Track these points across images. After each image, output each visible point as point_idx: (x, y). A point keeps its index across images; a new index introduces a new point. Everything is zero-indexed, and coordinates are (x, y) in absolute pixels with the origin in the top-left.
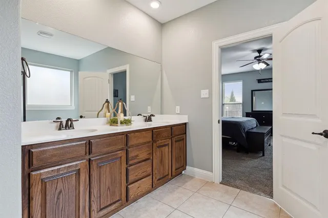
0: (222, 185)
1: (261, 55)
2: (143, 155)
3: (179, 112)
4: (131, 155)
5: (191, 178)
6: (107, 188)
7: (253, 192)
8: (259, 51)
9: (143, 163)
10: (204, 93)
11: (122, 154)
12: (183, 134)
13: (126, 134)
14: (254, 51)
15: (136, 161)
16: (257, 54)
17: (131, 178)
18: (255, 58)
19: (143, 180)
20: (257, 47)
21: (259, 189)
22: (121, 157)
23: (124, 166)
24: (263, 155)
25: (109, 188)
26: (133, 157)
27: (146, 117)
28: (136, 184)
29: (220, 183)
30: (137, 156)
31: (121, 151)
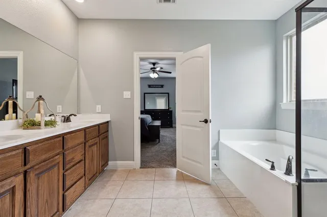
0: (142, 169)
1: (155, 67)
2: (78, 156)
3: (100, 111)
4: (68, 158)
5: (114, 171)
6: (45, 201)
7: (163, 167)
8: (154, 64)
9: (78, 165)
10: (127, 95)
11: (59, 158)
12: (106, 132)
13: (63, 136)
14: (151, 63)
15: (72, 164)
16: (152, 66)
17: (68, 184)
18: (151, 69)
19: (78, 183)
20: (153, 61)
21: (167, 164)
22: (58, 163)
23: (61, 171)
24: (159, 142)
25: (47, 201)
26: (69, 160)
27: (65, 117)
28: (72, 189)
29: (140, 168)
30: (73, 158)
31: (58, 156)
